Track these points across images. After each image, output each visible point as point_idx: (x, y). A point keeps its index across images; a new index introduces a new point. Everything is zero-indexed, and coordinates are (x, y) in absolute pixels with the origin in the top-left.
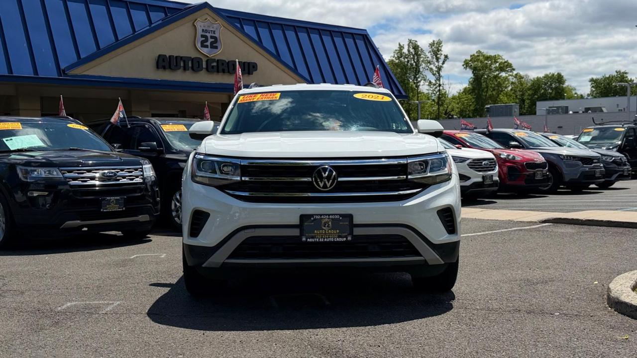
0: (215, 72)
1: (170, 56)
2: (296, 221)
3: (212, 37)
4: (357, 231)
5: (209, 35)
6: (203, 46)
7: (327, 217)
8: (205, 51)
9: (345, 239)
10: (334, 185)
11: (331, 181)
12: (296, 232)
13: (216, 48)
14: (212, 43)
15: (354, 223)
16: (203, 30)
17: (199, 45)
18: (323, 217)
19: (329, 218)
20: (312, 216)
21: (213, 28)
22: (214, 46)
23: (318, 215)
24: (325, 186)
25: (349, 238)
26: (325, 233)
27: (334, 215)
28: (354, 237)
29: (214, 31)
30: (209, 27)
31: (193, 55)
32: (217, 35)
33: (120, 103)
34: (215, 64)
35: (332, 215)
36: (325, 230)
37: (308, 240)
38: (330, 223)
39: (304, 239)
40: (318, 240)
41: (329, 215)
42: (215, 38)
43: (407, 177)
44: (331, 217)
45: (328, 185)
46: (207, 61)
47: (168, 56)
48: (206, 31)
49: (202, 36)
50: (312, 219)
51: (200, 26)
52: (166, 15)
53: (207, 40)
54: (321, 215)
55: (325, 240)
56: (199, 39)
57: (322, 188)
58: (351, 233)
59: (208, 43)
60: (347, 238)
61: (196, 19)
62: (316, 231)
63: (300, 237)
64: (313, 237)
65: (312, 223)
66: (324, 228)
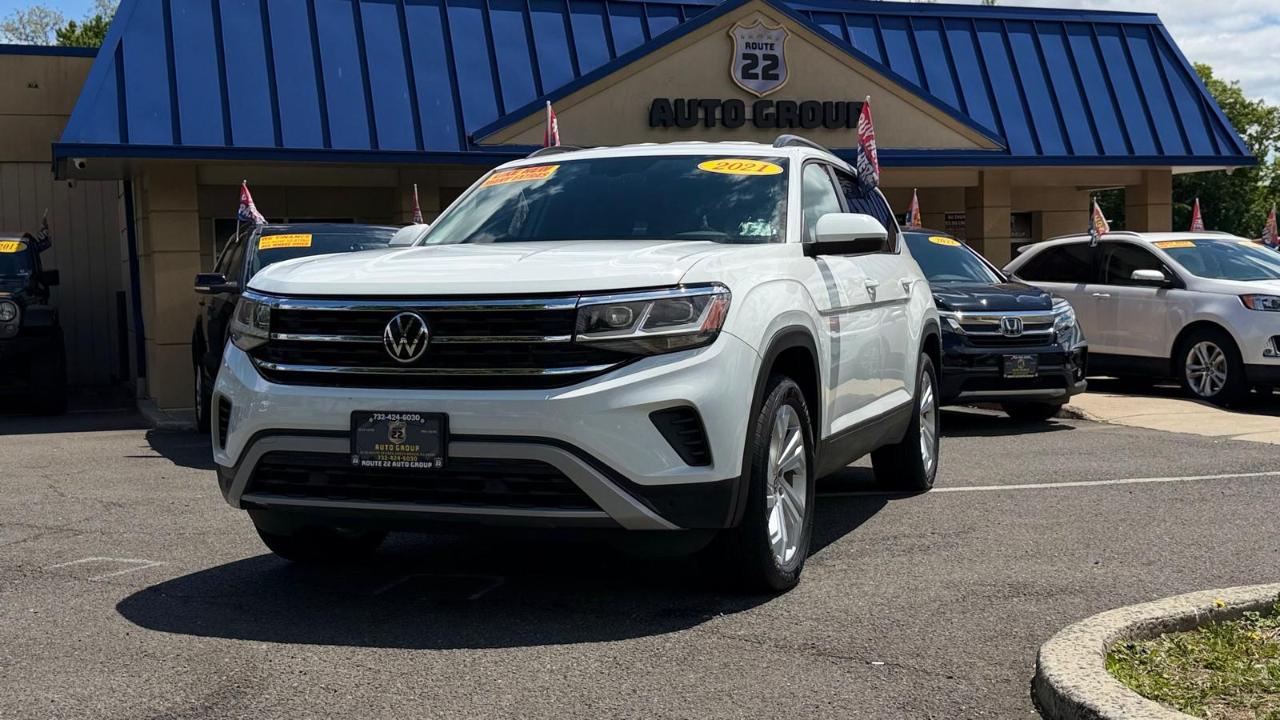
0: (771, 127)
1: (676, 101)
2: (344, 424)
3: (766, 57)
4: (457, 450)
5: (759, 53)
6: (747, 74)
7: (398, 417)
8: (751, 85)
9: (430, 465)
10: (422, 352)
12: (342, 446)
13: (776, 77)
14: (765, 69)
15: (452, 432)
16: (747, 45)
17: (737, 75)
18: (389, 417)
19: (401, 420)
20: (370, 413)
21: (769, 38)
22: (770, 75)
23: (381, 412)
24: (404, 354)
25: (439, 464)
26: (394, 450)
27: (411, 413)
28: (448, 460)
29: (772, 45)
30: (760, 36)
31: (726, 94)
32: (777, 52)
34: (772, 110)
35: (407, 413)
36: (395, 445)
37: (363, 462)
38: (403, 431)
39: (355, 461)
40: (380, 465)
41: (401, 414)
42: (774, 59)
43: (573, 338)
44: (404, 417)
45: (410, 350)
46: (755, 107)
47: (672, 101)
48: (755, 46)
49: (745, 56)
50: (371, 420)
51: (741, 36)
52: (682, 20)
53: (755, 64)
54: (387, 413)
55: (394, 464)
56: (739, 63)
57: (400, 357)
58: (444, 453)
59: (759, 70)
60: (433, 463)
61: (734, 24)
62: (377, 447)
63: (348, 457)
64: (372, 459)
65: (372, 430)
66: (392, 440)
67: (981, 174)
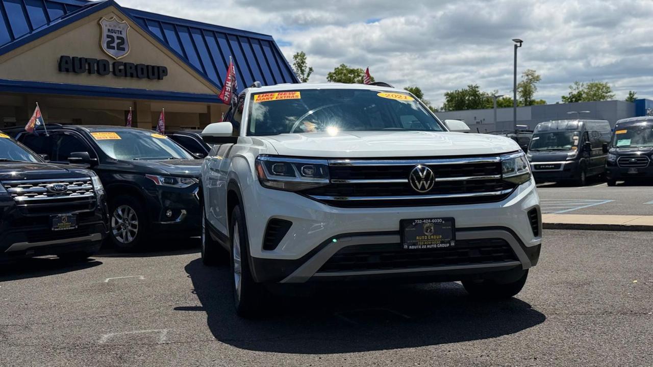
0: (122, 76)
1: (73, 58)
2: (396, 227)
3: (118, 38)
4: (460, 236)
5: (115, 35)
6: (109, 47)
7: (429, 221)
8: (111, 53)
9: (448, 245)
10: (432, 186)
11: (429, 182)
12: (396, 239)
13: (123, 49)
14: (118, 44)
15: (456, 227)
16: (109, 30)
17: (104, 46)
18: (424, 221)
19: (431, 223)
20: (413, 220)
21: (119, 27)
22: (120, 48)
23: (419, 219)
24: (423, 188)
25: (453, 244)
26: (428, 239)
27: (437, 218)
28: (456, 241)
29: (121, 31)
30: (114, 26)
31: (99, 56)
32: (123, 36)
33: (37, 108)
34: (122, 67)
35: (434, 219)
36: (427, 236)
37: (410, 247)
38: (432, 228)
39: (406, 247)
40: (420, 247)
41: (431, 219)
42: (122, 39)
43: (502, 176)
44: (433, 221)
45: (427, 186)
46: (114, 64)
47: (71, 57)
48: (112, 31)
49: (108, 36)
50: (414, 224)
51: (106, 25)
52: (65, 13)
53: (113, 41)
54: (423, 219)
55: (428, 246)
56: (105, 40)
57: (421, 190)
58: (454, 238)
59: (115, 45)
60: (450, 244)
61: (101, 18)
62: (418, 238)
63: (400, 245)
64: (414, 244)
65: (414, 229)
66: (426, 233)
67: (209, 107)
